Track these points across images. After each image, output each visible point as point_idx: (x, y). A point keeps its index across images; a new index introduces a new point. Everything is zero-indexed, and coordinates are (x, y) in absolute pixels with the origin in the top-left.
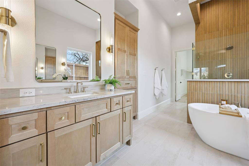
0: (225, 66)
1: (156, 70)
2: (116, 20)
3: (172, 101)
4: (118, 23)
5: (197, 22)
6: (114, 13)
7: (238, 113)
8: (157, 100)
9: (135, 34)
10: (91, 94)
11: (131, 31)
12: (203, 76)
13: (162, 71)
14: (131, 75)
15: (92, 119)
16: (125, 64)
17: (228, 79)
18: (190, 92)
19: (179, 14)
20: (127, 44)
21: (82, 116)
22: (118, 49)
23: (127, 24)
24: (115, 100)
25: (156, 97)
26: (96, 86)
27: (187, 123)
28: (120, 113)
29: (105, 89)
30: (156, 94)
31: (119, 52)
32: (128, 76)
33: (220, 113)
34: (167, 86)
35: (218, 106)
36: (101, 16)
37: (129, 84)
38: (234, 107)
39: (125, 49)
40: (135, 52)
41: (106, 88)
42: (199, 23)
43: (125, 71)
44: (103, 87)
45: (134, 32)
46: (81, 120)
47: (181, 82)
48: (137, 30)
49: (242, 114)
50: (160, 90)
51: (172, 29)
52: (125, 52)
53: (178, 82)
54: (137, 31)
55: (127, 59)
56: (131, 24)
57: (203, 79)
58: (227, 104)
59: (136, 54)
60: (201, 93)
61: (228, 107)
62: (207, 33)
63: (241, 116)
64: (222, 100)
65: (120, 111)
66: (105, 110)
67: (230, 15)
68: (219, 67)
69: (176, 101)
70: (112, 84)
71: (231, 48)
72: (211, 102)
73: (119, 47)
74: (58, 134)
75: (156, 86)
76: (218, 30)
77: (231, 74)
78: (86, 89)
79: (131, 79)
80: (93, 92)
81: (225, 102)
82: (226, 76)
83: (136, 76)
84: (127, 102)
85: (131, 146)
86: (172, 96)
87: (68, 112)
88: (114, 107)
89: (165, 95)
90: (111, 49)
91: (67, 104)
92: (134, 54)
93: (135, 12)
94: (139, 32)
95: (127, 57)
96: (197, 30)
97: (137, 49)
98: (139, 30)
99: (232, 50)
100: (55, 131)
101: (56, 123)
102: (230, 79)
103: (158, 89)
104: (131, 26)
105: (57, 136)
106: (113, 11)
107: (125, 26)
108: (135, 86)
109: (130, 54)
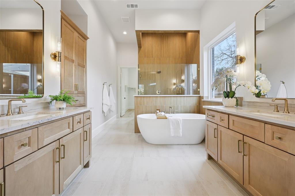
0: (155, 84)
1: (105, 86)
2: (63, 21)
3: (117, 118)
4: (65, 25)
5: (140, 47)
6: (60, 11)
7: (166, 117)
8: (105, 117)
9: (84, 42)
10: (34, 116)
11: (80, 38)
12: (140, 92)
13: (109, 86)
14: (80, 91)
15: (55, 142)
16: (73, 76)
17: (158, 95)
18: (137, 106)
19: (125, 33)
20: (75, 52)
21: (45, 140)
22: (65, 58)
23: (75, 28)
24: (77, 118)
25: (104, 114)
26: (37, 104)
27: (135, 133)
28: (81, 132)
29: (49, 108)
30: (104, 111)
31: (66, 61)
32: (77, 91)
33: (157, 118)
34: (115, 102)
35: (155, 114)
36: (43, 11)
37: (77, 100)
38: (163, 113)
39: (73, 58)
40: (84, 63)
41: (51, 107)
42: (141, 47)
43: (73, 85)
44: (47, 106)
45: (83, 40)
46: (44, 146)
47: (125, 98)
48: (86, 38)
49: (167, 117)
50: (109, 106)
51: (118, 44)
52: (73, 61)
53: (123, 97)
54: (86, 40)
55: (75, 71)
56: (80, 30)
57: (140, 95)
58: (160, 112)
59: (85, 66)
60: (144, 106)
61: (161, 114)
62: (146, 57)
63: (167, 118)
64: (157, 110)
65: (81, 131)
66: (68, 131)
67: (159, 49)
68: (150, 85)
69: (121, 117)
70: (64, 101)
71: (159, 72)
72: (150, 112)
73: (67, 55)
74: (17, 167)
75: (104, 103)
76: (153, 57)
77: (160, 91)
78: (24, 109)
79: (79, 95)
80: (37, 113)
81: (158, 111)
82: (157, 93)
83: (85, 91)
84: (87, 120)
85: (90, 167)
86: (117, 113)
87: (29, 137)
88: (76, 126)
89: (112, 112)
90: (59, 56)
91: (30, 126)
92: (82, 66)
93: (84, 16)
94: (88, 40)
95: (75, 68)
96: (140, 53)
97: (86, 59)
98: (88, 39)
99: (160, 74)
100: (15, 163)
101: (16, 153)
102: (159, 94)
103: (107, 105)
104: (80, 32)
105: (17, 169)
106: (59, 8)
107: (73, 30)
108: (84, 103)
109: (79, 65)
